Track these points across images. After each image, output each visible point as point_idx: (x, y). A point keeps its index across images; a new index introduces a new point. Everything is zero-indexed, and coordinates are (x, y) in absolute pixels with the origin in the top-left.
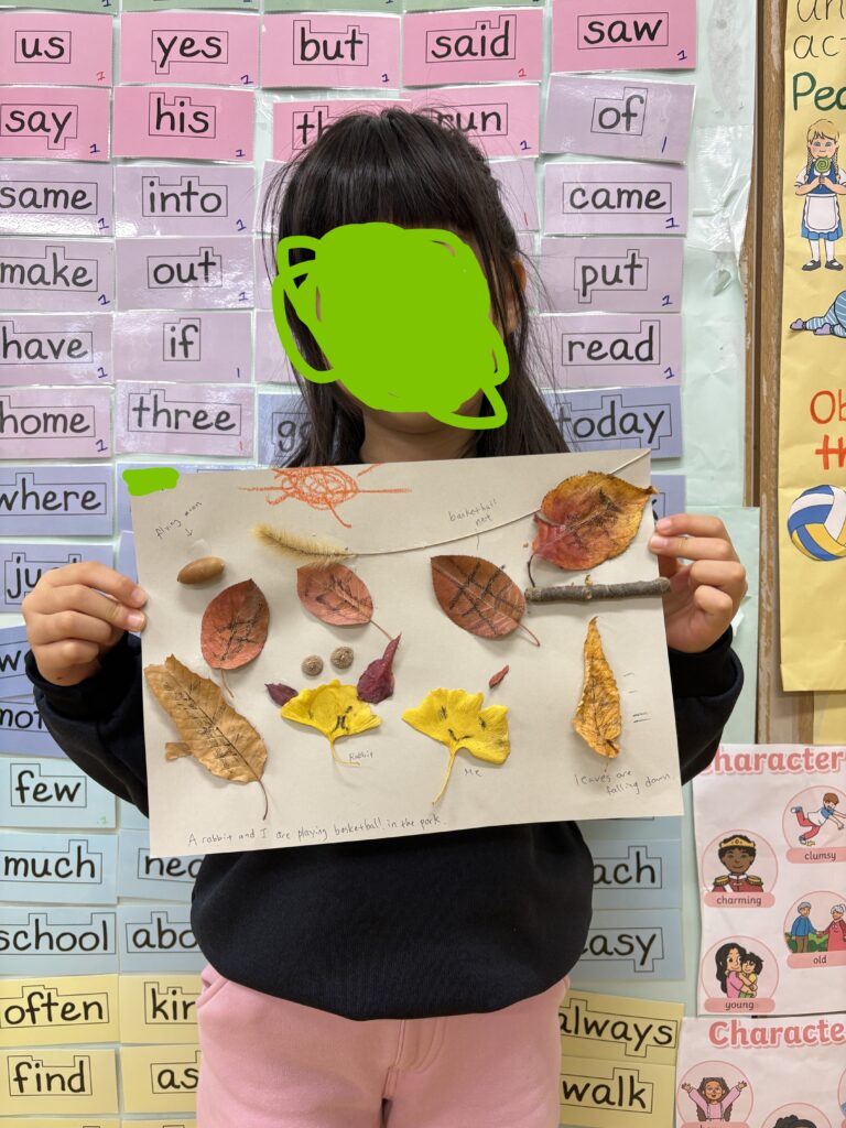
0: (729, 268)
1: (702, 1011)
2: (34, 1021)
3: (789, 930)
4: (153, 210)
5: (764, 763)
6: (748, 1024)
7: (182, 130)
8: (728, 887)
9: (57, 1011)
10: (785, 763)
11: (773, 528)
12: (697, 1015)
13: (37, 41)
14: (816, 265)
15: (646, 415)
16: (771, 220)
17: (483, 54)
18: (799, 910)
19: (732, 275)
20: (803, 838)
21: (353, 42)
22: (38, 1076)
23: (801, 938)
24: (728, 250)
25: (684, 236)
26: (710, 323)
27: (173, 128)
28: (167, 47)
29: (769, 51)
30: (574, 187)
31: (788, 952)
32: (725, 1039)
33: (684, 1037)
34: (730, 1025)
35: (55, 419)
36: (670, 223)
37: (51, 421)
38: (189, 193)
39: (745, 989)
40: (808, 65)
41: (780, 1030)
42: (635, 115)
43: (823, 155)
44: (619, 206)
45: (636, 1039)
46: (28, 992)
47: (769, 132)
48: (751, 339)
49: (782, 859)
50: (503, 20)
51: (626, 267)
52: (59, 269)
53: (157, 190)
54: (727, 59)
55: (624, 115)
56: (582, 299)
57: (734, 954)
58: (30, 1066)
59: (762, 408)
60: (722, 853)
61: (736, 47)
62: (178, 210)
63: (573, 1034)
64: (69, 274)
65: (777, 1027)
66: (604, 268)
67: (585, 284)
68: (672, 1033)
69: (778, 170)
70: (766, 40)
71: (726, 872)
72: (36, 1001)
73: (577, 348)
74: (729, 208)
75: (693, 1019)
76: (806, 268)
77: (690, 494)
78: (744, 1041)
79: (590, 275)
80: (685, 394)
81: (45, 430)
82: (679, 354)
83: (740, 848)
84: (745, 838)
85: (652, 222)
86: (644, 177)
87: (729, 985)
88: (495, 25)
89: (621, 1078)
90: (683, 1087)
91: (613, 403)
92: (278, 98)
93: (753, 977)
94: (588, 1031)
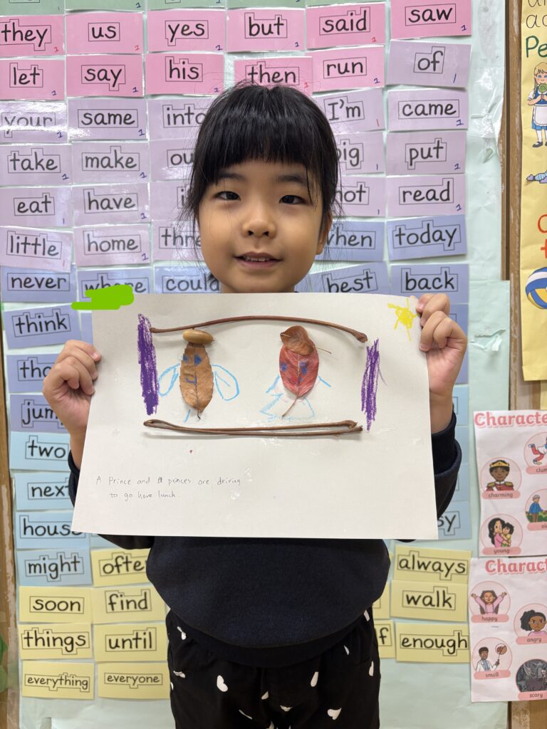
0: (492, 147)
1: (481, 555)
2: (119, 571)
3: (528, 510)
4: (169, 123)
5: (514, 420)
6: (506, 561)
7: (184, 78)
8: (495, 488)
9: (131, 566)
10: (525, 420)
11: (517, 292)
12: (479, 557)
13: (101, 29)
14: (540, 144)
15: (447, 231)
16: (515, 120)
17: (352, 29)
18: (534, 499)
19: (494, 151)
20: (535, 461)
21: (278, 24)
22: (122, 602)
23: (534, 514)
24: (491, 137)
25: (466, 129)
26: (481, 179)
27: (179, 77)
28: (174, 30)
29: (512, 24)
30: (405, 104)
31: (527, 522)
32: (494, 570)
33: (471, 569)
34: (496, 562)
35: (119, 242)
36: (459, 123)
37: (116, 244)
38: (189, 114)
39: (504, 542)
40: (534, 31)
41: (524, 564)
42: (438, 62)
43: (543, 82)
44: (430, 114)
45: (446, 571)
46: (115, 556)
47: (513, 69)
48: (504, 187)
49: (524, 472)
50: (363, 10)
51: (434, 148)
52: (118, 158)
53: (171, 113)
54: (489, 29)
55: (432, 62)
56: (410, 167)
57: (498, 524)
58: (117, 596)
59: (511, 225)
60: (491, 470)
61: (494, 23)
62: (183, 123)
63: (411, 569)
64: (123, 162)
65: (522, 563)
66: (422, 149)
67: (412, 159)
68: (465, 567)
69: (518, 91)
70: (510, 17)
71: (493, 480)
72: (120, 561)
73: (407, 194)
74: (492, 112)
75: (476, 559)
76: (535, 146)
77: (472, 274)
78: (505, 571)
79: (414, 154)
80: (468, 219)
81: (113, 249)
82: (464, 196)
83: (501, 467)
84: (504, 462)
85: (448, 122)
86: (444, 97)
87: (496, 541)
88: (358, 12)
89: (438, 592)
90: (472, 595)
91: (428, 225)
92: (236, 58)
93: (508, 536)
94: (420, 567)
